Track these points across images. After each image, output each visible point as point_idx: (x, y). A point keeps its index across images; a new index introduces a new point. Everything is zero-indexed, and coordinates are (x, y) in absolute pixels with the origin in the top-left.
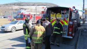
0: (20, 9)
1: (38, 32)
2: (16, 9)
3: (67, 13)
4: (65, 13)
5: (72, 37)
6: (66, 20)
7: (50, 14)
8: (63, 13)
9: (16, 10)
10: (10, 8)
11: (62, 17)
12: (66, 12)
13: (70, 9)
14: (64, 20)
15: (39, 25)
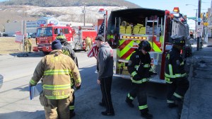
0: (44, 13)
3: (160, 23)
4: (156, 23)
6: (157, 40)
7: (118, 26)
8: (150, 24)
9: (34, 16)
10: (20, 11)
11: (148, 33)
12: (157, 21)
13: (168, 14)
14: (153, 40)
15: (57, 53)
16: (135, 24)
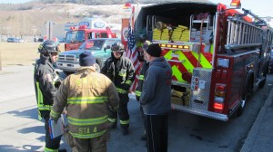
0: (90, 13)
1: (83, 98)
2: (77, 14)
4: (205, 25)
5: (224, 117)
6: (206, 50)
7: (150, 29)
8: (197, 26)
9: (78, 17)
10: (61, 11)
11: (193, 39)
12: (207, 21)
14: (201, 49)
15: (86, 73)
16: (174, 25)
